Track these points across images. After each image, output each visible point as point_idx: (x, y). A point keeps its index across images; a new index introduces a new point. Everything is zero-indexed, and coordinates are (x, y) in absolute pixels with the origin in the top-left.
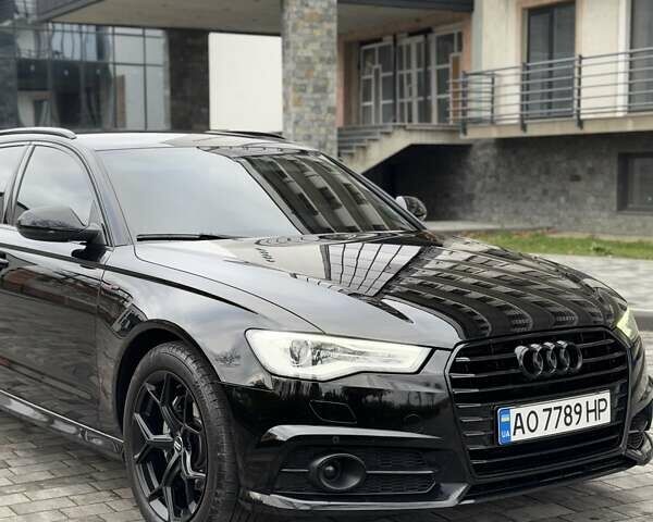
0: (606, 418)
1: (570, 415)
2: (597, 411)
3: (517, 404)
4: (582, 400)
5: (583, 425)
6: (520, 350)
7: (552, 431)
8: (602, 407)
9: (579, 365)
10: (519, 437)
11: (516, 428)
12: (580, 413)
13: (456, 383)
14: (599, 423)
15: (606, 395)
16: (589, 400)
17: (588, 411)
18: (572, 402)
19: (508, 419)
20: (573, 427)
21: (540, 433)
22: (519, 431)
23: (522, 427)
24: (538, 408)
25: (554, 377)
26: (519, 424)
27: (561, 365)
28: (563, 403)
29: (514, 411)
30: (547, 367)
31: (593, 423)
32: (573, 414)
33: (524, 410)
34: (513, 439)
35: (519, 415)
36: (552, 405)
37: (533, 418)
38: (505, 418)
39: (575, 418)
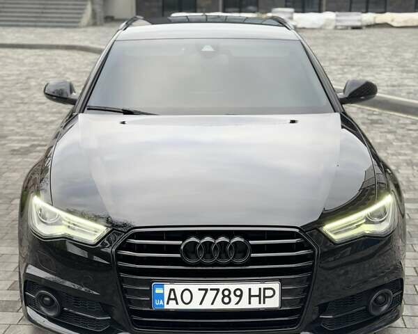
0: (274, 303)
1: (228, 296)
2: (262, 297)
3: (172, 282)
4: (245, 287)
5: (244, 305)
7: (207, 305)
8: (269, 293)
10: (172, 306)
11: (169, 299)
12: (241, 296)
14: (262, 306)
15: (276, 286)
16: (255, 287)
17: (250, 296)
18: (232, 287)
19: (161, 291)
20: (232, 306)
21: (195, 305)
22: (172, 302)
23: (175, 299)
24: (194, 287)
26: (172, 296)
28: (221, 287)
29: (168, 287)
31: (255, 304)
32: (232, 296)
33: (179, 288)
34: (166, 307)
35: (173, 289)
36: (208, 286)
37: (187, 294)
38: (158, 291)
39: (234, 299)
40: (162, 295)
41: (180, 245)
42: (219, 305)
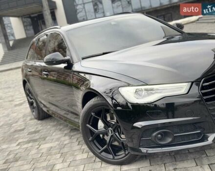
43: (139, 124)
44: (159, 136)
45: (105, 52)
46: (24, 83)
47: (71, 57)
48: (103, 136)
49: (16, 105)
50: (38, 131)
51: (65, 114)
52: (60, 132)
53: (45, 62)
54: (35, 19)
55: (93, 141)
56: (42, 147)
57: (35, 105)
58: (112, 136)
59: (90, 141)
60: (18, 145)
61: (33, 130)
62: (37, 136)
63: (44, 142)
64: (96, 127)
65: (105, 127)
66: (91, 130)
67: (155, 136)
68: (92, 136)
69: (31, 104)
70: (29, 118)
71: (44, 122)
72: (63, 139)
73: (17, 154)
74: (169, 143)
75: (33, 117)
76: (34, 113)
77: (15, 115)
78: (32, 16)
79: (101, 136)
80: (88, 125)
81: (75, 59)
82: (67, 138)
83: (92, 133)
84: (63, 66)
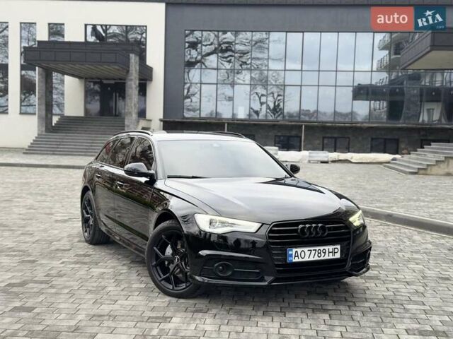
0: (338, 256)
1: (320, 253)
2: (333, 253)
3: (296, 247)
4: (326, 248)
5: (326, 257)
6: (300, 226)
7: (311, 259)
8: (336, 250)
9: (326, 234)
10: (296, 260)
12: (325, 253)
13: (270, 238)
14: (334, 257)
15: (339, 247)
16: (331, 248)
17: (329, 252)
18: (322, 248)
20: (322, 258)
21: (306, 259)
22: (296, 258)
23: (298, 256)
24: (306, 249)
25: (314, 237)
26: (296, 255)
27: (317, 233)
28: (317, 248)
29: (294, 250)
30: (311, 233)
31: (331, 257)
33: (299, 250)
34: (294, 261)
35: (296, 252)
36: (312, 249)
37: (303, 253)
38: (290, 253)
39: (323, 254)
40: (292, 254)
41: (298, 229)
42: (316, 258)
43: (204, 253)
44: (221, 268)
45: (195, 175)
46: (85, 190)
47: (156, 172)
48: (169, 264)
49: (57, 221)
50: (89, 256)
51: (132, 238)
52: (117, 261)
53: (125, 171)
54: (109, 89)
55: (156, 266)
56: (93, 270)
57: (91, 222)
58: (178, 265)
59: (153, 266)
60: (62, 263)
61: (82, 253)
62: (87, 260)
63: (95, 266)
64: (163, 253)
65: (172, 254)
66: (157, 254)
67: (217, 267)
68: (156, 261)
69: (85, 221)
70: (77, 239)
71: (97, 247)
72: (120, 268)
73: (61, 271)
74: (228, 276)
75: (83, 239)
76: (86, 234)
77: (56, 232)
78: (105, 82)
79: (166, 263)
80: (155, 248)
81: (160, 175)
82: (125, 268)
83: (157, 257)
84: (143, 180)
